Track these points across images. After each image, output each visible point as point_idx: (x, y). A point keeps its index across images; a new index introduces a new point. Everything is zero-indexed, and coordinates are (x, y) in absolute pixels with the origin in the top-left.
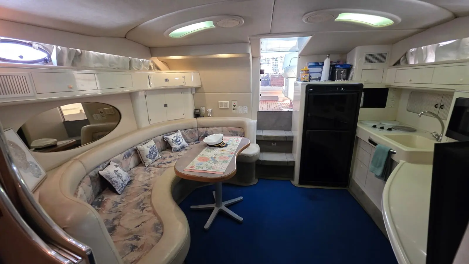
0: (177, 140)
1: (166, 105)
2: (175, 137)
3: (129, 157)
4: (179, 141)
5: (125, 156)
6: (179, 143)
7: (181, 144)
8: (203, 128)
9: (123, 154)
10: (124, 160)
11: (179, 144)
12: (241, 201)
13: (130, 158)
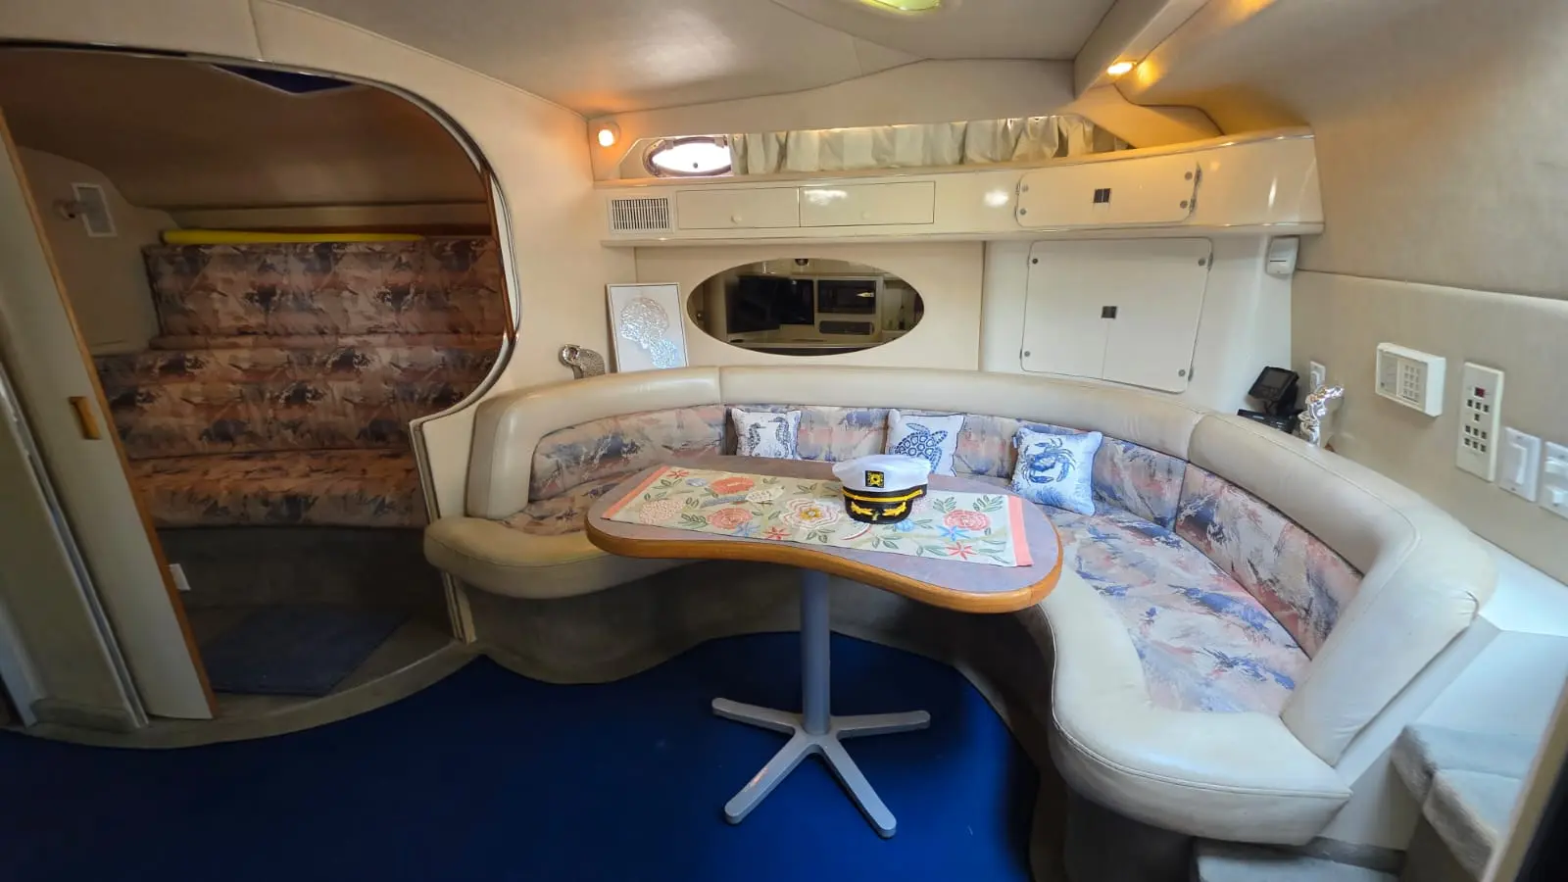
0: (1038, 458)
1: (1110, 312)
2: (1042, 445)
3: (861, 425)
4: (1046, 468)
5: (849, 418)
6: (1038, 474)
7: (1048, 485)
8: (1212, 473)
9: (845, 412)
10: (843, 426)
11: (1037, 480)
12: (871, 826)
13: (864, 430)
